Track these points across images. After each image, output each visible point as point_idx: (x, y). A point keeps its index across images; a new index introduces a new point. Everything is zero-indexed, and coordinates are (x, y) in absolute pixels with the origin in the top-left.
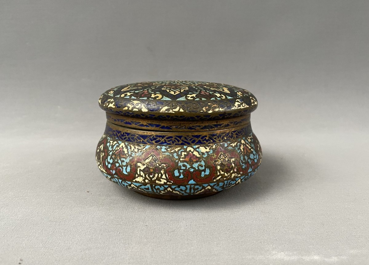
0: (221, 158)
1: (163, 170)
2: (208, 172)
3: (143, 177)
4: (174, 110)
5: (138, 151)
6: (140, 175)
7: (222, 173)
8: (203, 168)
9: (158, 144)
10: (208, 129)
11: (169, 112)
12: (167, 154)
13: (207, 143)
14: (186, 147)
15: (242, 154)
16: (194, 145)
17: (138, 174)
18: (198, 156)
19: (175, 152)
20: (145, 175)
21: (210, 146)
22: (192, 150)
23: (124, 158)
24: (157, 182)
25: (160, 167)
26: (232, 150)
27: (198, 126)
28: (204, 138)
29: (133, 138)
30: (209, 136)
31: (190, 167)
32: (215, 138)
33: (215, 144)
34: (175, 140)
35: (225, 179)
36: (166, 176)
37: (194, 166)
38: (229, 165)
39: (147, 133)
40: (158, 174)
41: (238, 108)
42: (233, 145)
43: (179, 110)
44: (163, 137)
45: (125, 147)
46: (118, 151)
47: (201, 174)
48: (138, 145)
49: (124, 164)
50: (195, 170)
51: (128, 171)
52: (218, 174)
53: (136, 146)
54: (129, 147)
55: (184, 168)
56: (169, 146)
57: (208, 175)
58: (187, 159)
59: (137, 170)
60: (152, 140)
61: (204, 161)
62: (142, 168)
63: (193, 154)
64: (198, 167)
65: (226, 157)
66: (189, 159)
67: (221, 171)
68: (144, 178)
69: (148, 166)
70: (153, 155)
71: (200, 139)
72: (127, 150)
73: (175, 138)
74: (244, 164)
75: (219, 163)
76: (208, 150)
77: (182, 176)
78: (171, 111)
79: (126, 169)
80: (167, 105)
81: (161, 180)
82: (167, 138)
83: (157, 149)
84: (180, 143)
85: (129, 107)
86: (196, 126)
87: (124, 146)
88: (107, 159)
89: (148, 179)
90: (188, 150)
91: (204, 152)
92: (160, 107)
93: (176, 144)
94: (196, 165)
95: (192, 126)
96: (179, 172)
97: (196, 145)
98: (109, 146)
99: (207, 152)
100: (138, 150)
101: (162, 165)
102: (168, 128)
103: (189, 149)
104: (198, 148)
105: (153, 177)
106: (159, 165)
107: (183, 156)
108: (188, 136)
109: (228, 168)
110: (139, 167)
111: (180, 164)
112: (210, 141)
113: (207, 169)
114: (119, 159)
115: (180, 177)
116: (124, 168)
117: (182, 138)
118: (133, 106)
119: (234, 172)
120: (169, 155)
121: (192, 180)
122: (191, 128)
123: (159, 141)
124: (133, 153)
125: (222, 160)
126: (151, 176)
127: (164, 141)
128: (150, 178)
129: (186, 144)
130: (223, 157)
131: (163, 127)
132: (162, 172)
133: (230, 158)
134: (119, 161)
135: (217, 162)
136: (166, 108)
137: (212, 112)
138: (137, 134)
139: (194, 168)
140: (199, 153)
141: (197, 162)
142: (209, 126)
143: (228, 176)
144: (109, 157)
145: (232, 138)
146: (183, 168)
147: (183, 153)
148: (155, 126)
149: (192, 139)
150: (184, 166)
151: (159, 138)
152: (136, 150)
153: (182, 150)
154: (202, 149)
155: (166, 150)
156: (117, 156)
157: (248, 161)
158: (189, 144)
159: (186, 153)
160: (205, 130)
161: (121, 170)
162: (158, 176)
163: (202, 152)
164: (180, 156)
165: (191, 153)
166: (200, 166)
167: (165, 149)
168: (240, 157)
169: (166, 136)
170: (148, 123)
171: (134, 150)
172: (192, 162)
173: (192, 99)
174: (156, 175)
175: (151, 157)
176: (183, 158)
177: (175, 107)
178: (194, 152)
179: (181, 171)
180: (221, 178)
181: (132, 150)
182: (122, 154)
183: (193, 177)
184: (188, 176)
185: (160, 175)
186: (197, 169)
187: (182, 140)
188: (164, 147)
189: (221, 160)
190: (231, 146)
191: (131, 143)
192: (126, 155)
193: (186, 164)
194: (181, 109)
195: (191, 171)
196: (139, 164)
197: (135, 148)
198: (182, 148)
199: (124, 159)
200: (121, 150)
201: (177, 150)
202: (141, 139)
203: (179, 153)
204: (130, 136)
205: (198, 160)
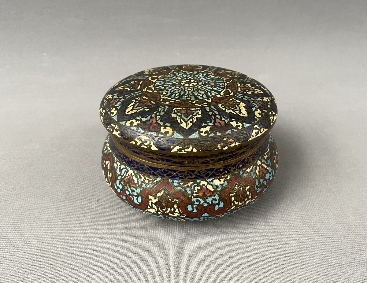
0: (236, 189)
1: (176, 205)
2: (222, 205)
3: (155, 209)
4: (186, 150)
5: (149, 183)
6: (152, 207)
7: (236, 203)
8: (217, 202)
9: (170, 177)
10: (223, 161)
11: (181, 152)
12: (180, 188)
13: (222, 175)
14: (200, 181)
15: (258, 179)
16: (208, 179)
17: (150, 206)
18: (212, 190)
19: (188, 186)
20: (158, 208)
21: (224, 177)
22: (206, 184)
23: (134, 187)
24: (170, 214)
25: (173, 202)
26: (247, 177)
27: (212, 160)
28: (219, 171)
29: (142, 168)
30: (224, 168)
31: (204, 202)
32: (230, 169)
33: (229, 175)
34: (187, 175)
35: (239, 207)
36: (179, 210)
37: (208, 201)
38: (243, 194)
39: (157, 165)
40: (171, 209)
41: (256, 137)
42: (249, 170)
43: (192, 150)
44: (175, 171)
45: (134, 176)
46: (127, 178)
47: (215, 208)
48: (148, 177)
49: (135, 194)
50: (209, 205)
51: (139, 202)
52: (232, 205)
53: (146, 177)
54: (139, 177)
55: (198, 203)
56: (181, 181)
57: (222, 207)
58: (201, 194)
59: (149, 203)
60: (163, 173)
61: (219, 195)
62: (154, 201)
63: (207, 188)
64: (212, 201)
65: (241, 186)
66: (202, 194)
67: (235, 202)
68: (156, 211)
69: (160, 200)
70: (165, 189)
71: (214, 172)
72: (137, 180)
73: (188, 173)
74: (259, 189)
75: (234, 195)
76: (222, 182)
77: (195, 211)
78: (183, 152)
79: (137, 199)
80: (179, 144)
81: (174, 213)
82: (179, 173)
83: (169, 183)
84: (193, 177)
85: (136, 142)
86: (210, 160)
87: (133, 174)
88: (116, 183)
89: (160, 212)
90: (201, 184)
91: (218, 185)
92: (172, 147)
93: (189, 178)
94: (209, 200)
95: (206, 161)
96: (192, 207)
97: (210, 178)
98: (117, 168)
99: (221, 185)
100: (149, 181)
101: (175, 200)
102: (179, 163)
103: (203, 183)
104: (212, 181)
105: (166, 211)
106: (172, 200)
107: (196, 191)
108: (201, 170)
109: (242, 198)
110: (151, 200)
111: (194, 199)
112: (225, 172)
113: (221, 202)
114: (129, 187)
115: (194, 212)
116: (135, 198)
117: (196, 173)
118: (141, 142)
119: (248, 199)
120: (182, 190)
121: (206, 213)
122: (205, 162)
123: (171, 174)
124: (143, 184)
125: (237, 190)
126: (164, 210)
127: (176, 175)
128: (163, 211)
129: (199, 178)
130: (238, 188)
131: (175, 162)
132: (175, 207)
133: (245, 186)
134: (129, 189)
135: (231, 194)
136: (178, 148)
137: (227, 148)
138: (147, 166)
139: (208, 203)
140: (213, 186)
141: (210, 196)
142: (223, 158)
143: (242, 204)
144: (118, 182)
145: (247, 164)
146: (196, 203)
147: (196, 188)
148: (166, 161)
149: (205, 173)
150: (197, 201)
151: (170, 172)
152: (146, 181)
153: (195, 184)
154: (217, 182)
155: (178, 185)
156: (127, 184)
157: (263, 183)
158: (203, 178)
159: (199, 188)
160: (220, 162)
161: (132, 199)
162: (171, 210)
163: (216, 186)
164: (193, 191)
165: (205, 187)
166: (214, 200)
167: (178, 183)
168: (256, 183)
169: (178, 170)
170: (158, 158)
171: (144, 180)
172: (205, 197)
173: (206, 135)
174: (169, 209)
175: (163, 191)
176: (196, 193)
177: (188, 146)
178: (208, 186)
179: (194, 206)
180: (235, 207)
181: (142, 180)
182: (132, 182)
183: (207, 211)
184: (202, 210)
185: (173, 209)
186: (211, 203)
187: (196, 175)
188: (176, 181)
189: (235, 191)
190: (246, 172)
191: (140, 172)
192: (136, 185)
193: (199, 199)
194: (194, 149)
195: (204, 205)
196: (150, 197)
197: (145, 178)
198: (195, 182)
199: (134, 189)
200: (130, 178)
201: (189, 184)
202: (151, 171)
203: (193, 188)
204: (139, 165)
205: (212, 194)
